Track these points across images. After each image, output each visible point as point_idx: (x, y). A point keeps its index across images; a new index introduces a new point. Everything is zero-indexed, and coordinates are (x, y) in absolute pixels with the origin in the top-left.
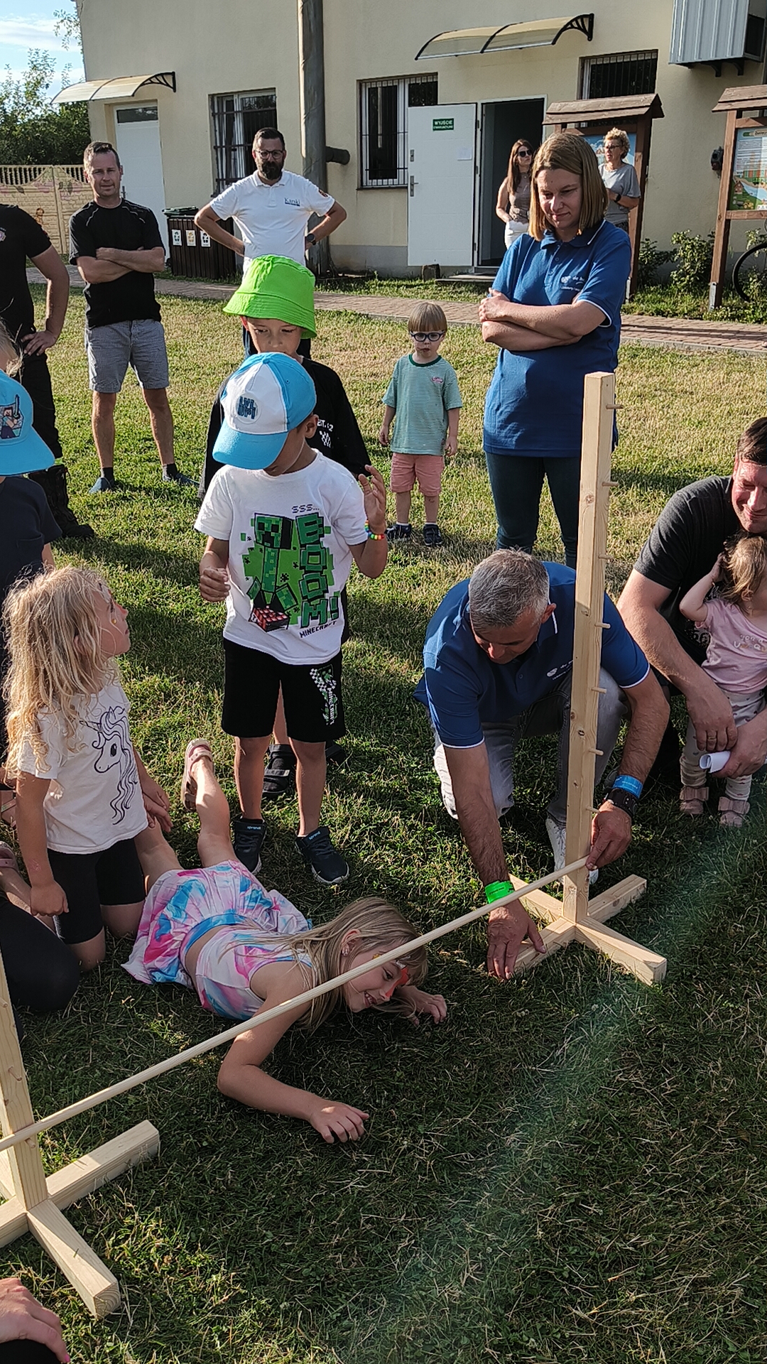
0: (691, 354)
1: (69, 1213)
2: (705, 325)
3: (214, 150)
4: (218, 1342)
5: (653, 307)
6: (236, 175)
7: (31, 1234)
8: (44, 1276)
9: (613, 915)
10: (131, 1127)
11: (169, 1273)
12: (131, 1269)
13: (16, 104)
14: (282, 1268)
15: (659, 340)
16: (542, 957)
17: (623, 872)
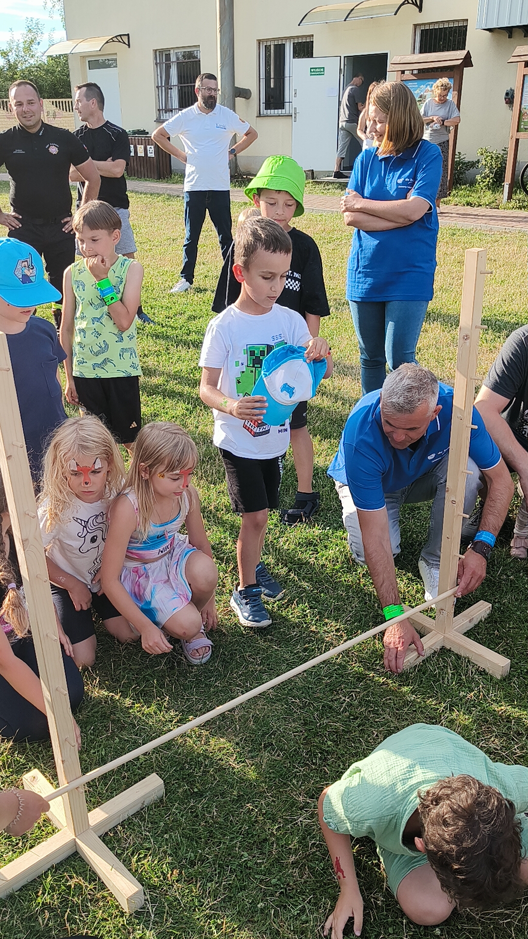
0: (493, 233)
1: (104, 839)
2: (500, 212)
3: (157, 89)
4: (215, 931)
5: (464, 200)
6: (172, 106)
7: (78, 853)
8: (90, 884)
9: (469, 629)
10: (143, 778)
11: (177, 881)
12: (150, 878)
13: (17, 56)
14: (256, 878)
15: (469, 224)
16: (421, 658)
17: (474, 598)
